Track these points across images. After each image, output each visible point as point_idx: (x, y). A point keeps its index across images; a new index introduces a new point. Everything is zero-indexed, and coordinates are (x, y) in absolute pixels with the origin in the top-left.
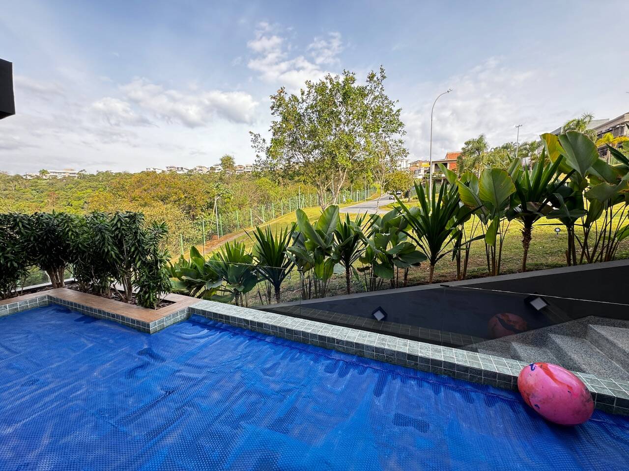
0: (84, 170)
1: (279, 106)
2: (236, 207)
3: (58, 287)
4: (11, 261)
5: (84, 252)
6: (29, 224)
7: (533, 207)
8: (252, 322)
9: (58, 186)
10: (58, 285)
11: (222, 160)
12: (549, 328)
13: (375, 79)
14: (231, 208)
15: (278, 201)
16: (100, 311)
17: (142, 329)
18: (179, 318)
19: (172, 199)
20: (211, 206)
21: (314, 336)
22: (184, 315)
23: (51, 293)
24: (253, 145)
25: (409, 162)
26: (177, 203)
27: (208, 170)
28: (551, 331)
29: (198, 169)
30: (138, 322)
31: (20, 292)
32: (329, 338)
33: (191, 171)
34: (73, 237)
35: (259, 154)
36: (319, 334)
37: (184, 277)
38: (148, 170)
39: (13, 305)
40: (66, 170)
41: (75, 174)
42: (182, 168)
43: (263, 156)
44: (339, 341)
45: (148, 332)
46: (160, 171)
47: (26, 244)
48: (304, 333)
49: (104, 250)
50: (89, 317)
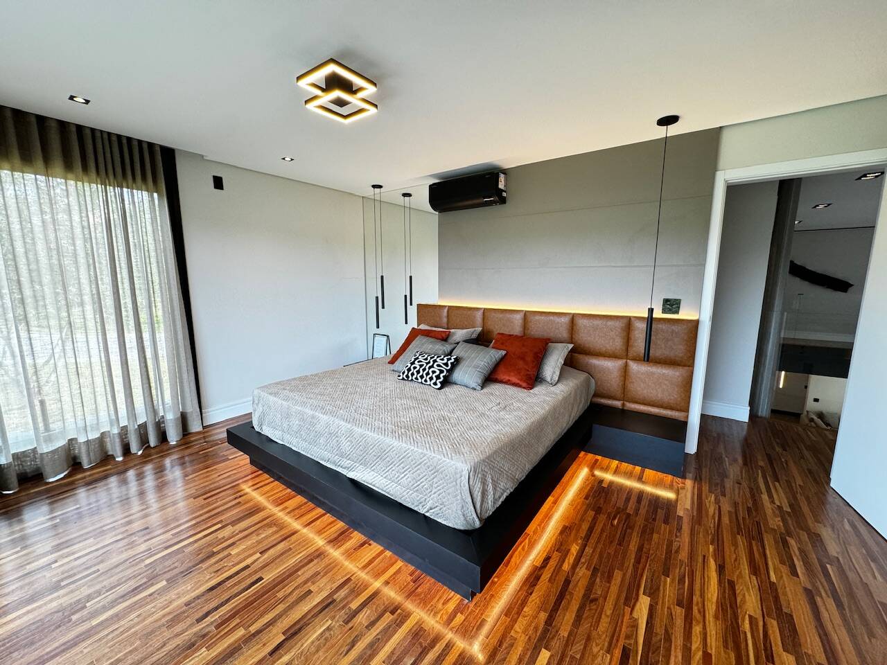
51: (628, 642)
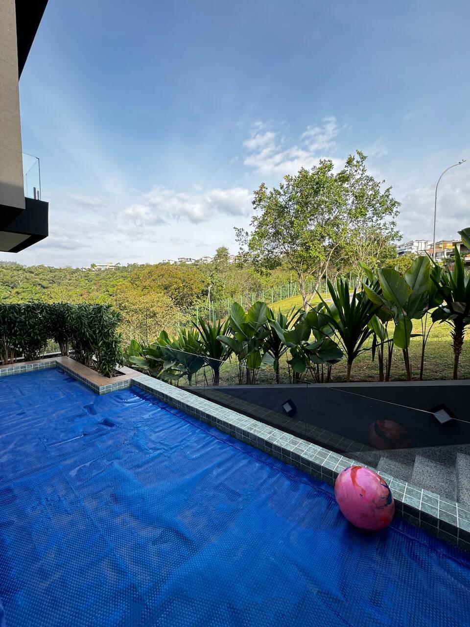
0: (119, 263)
1: (260, 200)
2: (229, 295)
3: (65, 355)
4: (37, 335)
5: (76, 332)
6: (49, 310)
7: (460, 307)
8: (166, 396)
9: (103, 275)
10: (64, 354)
11: (217, 251)
12: (459, 446)
13: (355, 162)
14: (224, 295)
15: (270, 289)
16: (78, 375)
17: (95, 390)
18: (123, 386)
19: (173, 287)
20: (205, 293)
21: (203, 413)
22: (128, 385)
23: (59, 359)
24: (237, 238)
25: (429, 243)
26: (177, 291)
27: (211, 260)
28: (461, 451)
29: (203, 259)
30: (94, 385)
31: (42, 357)
32: (213, 417)
33: (198, 261)
34: (70, 321)
35: (242, 247)
36: (207, 412)
37: (148, 356)
38: (164, 261)
39: (36, 365)
40: (107, 263)
41: (113, 266)
42: (190, 259)
43: (246, 248)
44: (219, 421)
45: (98, 393)
46: (173, 262)
47: (46, 324)
48: (197, 411)
49: (82, 331)
50: (72, 378)
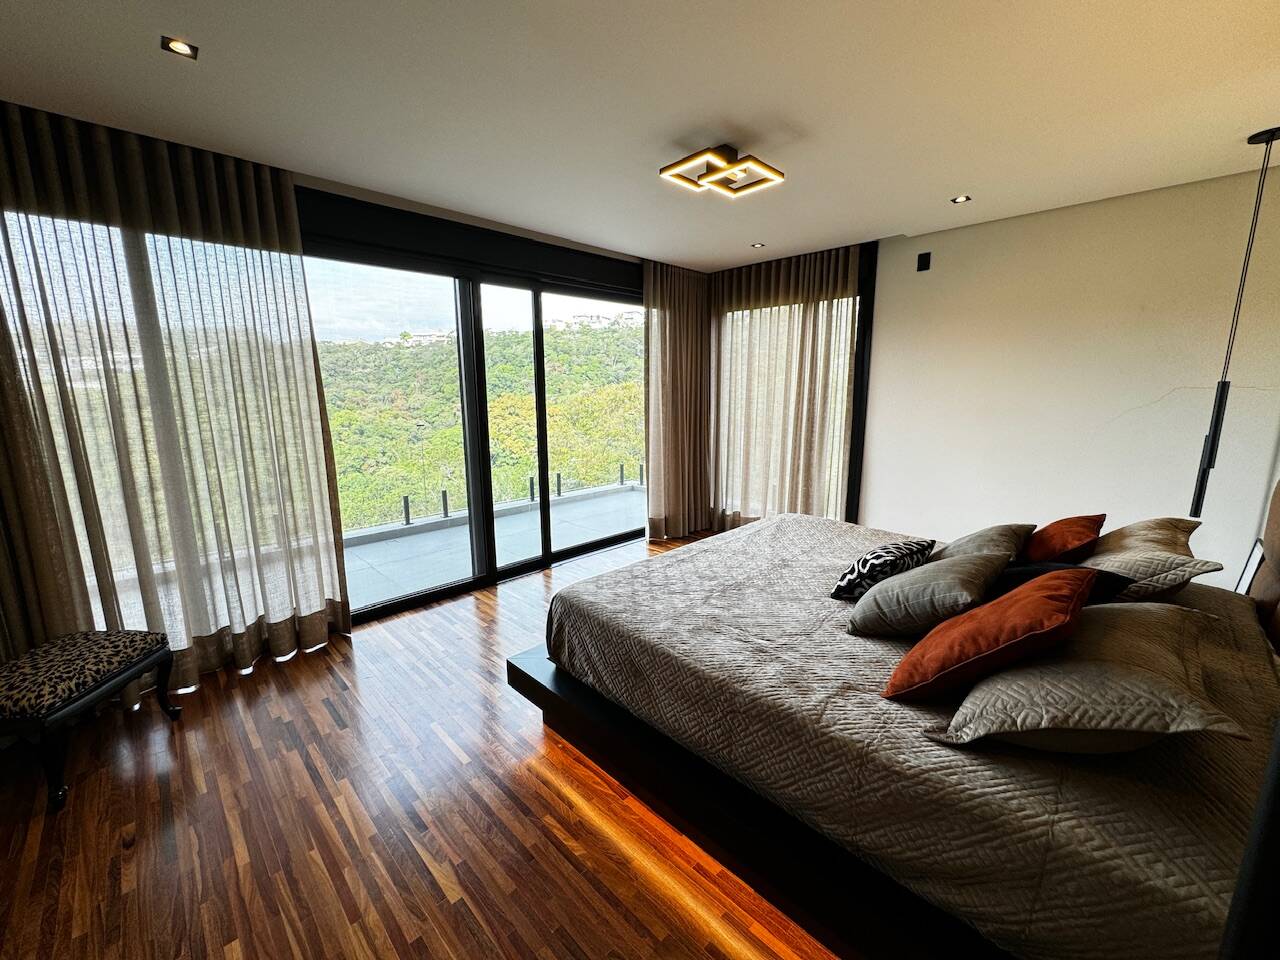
51: (429, 834)
